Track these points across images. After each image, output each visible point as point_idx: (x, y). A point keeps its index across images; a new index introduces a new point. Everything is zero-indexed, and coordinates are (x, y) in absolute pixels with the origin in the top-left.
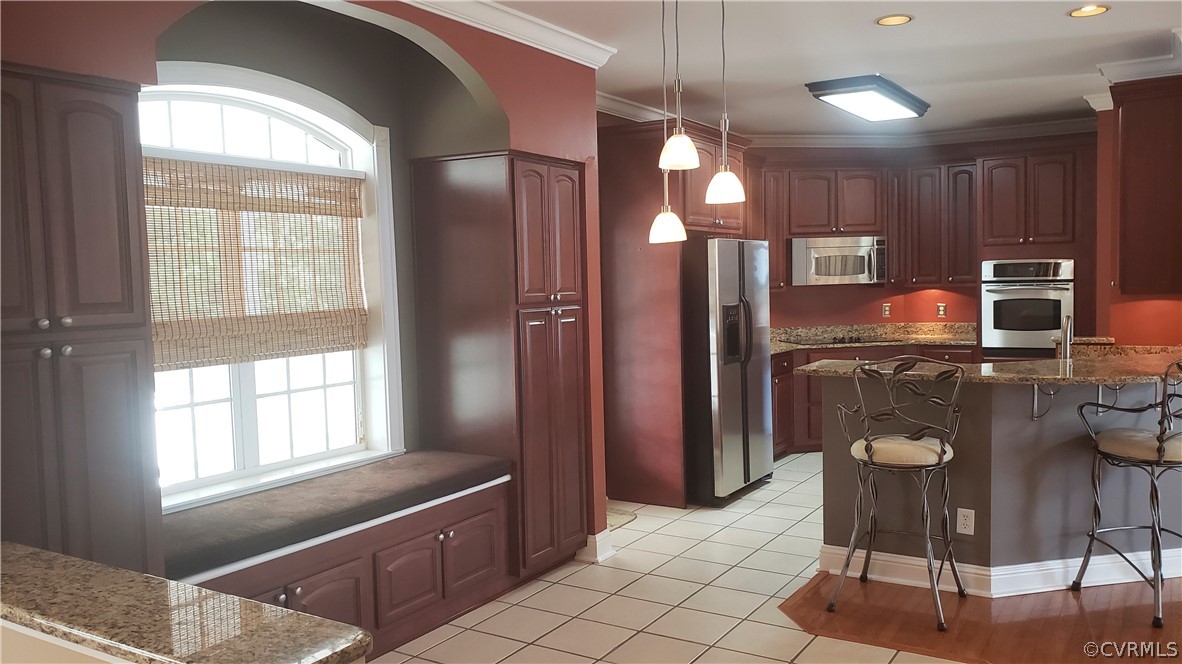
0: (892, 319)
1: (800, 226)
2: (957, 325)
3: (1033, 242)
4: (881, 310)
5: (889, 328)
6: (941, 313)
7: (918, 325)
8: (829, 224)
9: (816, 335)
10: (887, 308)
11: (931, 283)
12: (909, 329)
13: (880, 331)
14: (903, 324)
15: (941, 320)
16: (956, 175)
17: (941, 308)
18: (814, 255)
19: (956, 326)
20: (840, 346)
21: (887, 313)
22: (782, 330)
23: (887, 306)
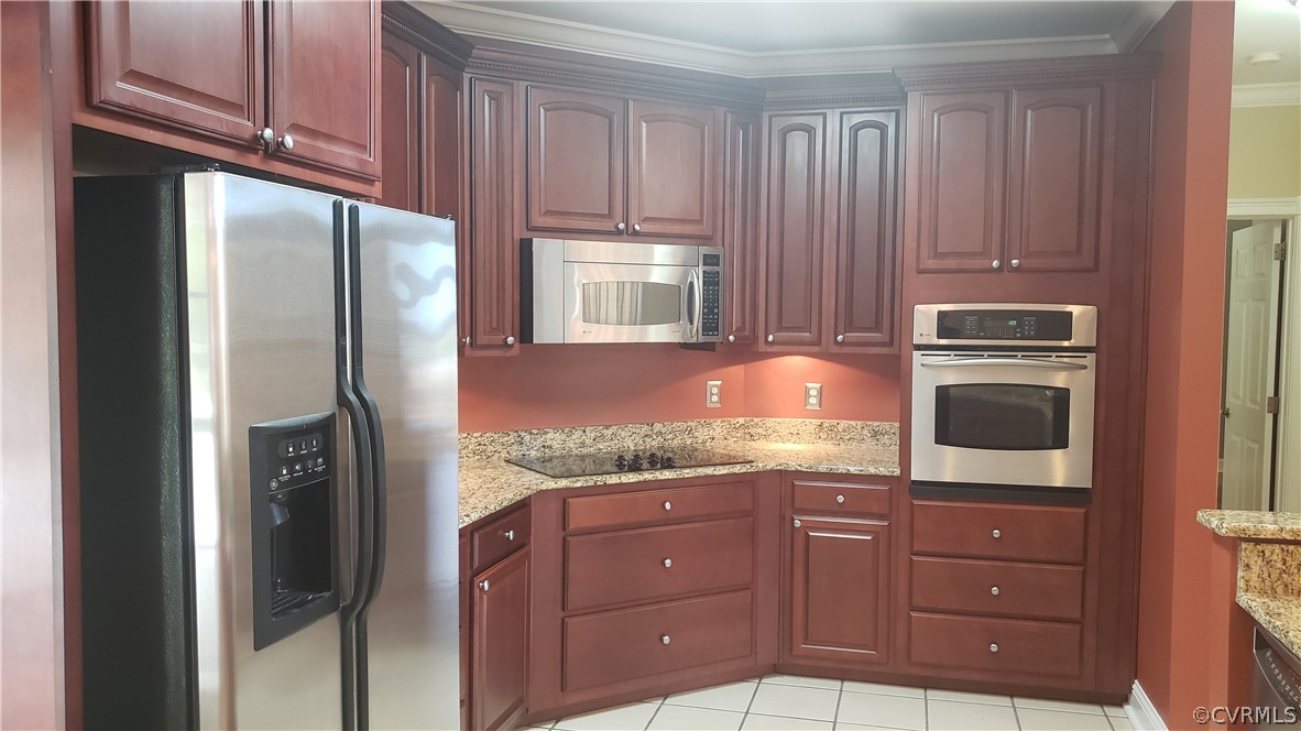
0: (721, 413)
1: (548, 213)
2: (844, 424)
3: (1017, 269)
4: (703, 392)
5: (718, 428)
6: (813, 400)
7: (770, 422)
8: (610, 215)
9: (583, 444)
10: (715, 390)
11: (802, 343)
12: (752, 431)
13: (702, 434)
14: (741, 420)
15: (813, 415)
16: (855, 130)
17: (813, 392)
18: (578, 276)
19: (840, 428)
20: (631, 478)
21: (715, 398)
22: (512, 437)
23: (714, 385)
